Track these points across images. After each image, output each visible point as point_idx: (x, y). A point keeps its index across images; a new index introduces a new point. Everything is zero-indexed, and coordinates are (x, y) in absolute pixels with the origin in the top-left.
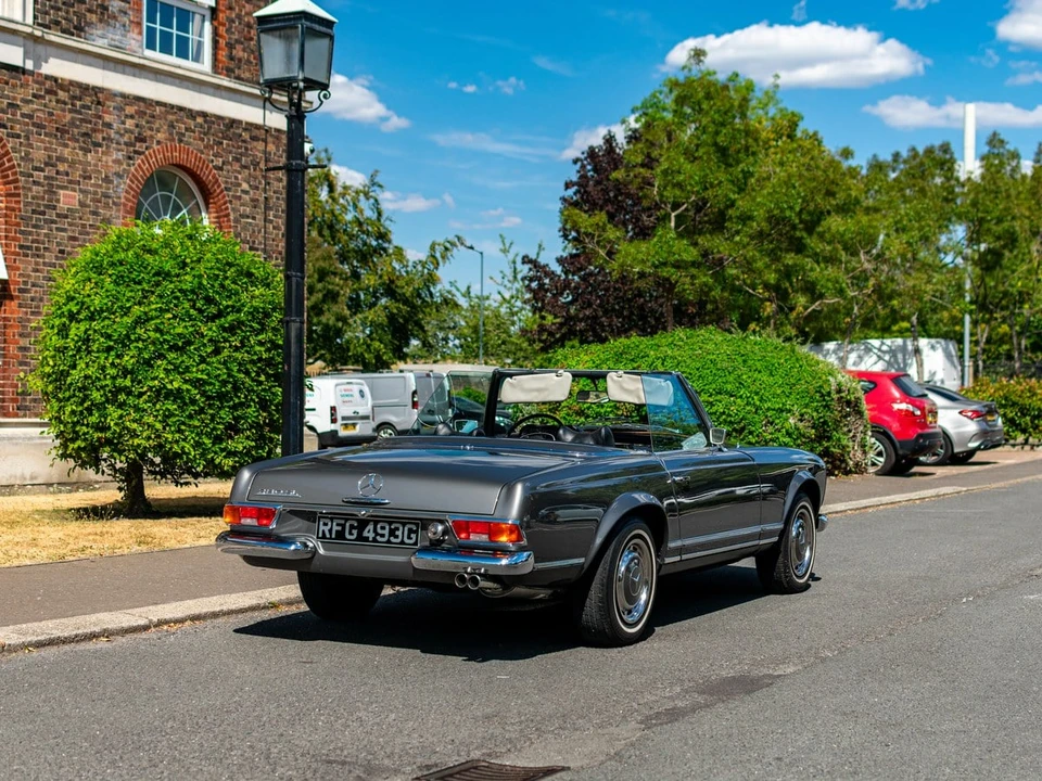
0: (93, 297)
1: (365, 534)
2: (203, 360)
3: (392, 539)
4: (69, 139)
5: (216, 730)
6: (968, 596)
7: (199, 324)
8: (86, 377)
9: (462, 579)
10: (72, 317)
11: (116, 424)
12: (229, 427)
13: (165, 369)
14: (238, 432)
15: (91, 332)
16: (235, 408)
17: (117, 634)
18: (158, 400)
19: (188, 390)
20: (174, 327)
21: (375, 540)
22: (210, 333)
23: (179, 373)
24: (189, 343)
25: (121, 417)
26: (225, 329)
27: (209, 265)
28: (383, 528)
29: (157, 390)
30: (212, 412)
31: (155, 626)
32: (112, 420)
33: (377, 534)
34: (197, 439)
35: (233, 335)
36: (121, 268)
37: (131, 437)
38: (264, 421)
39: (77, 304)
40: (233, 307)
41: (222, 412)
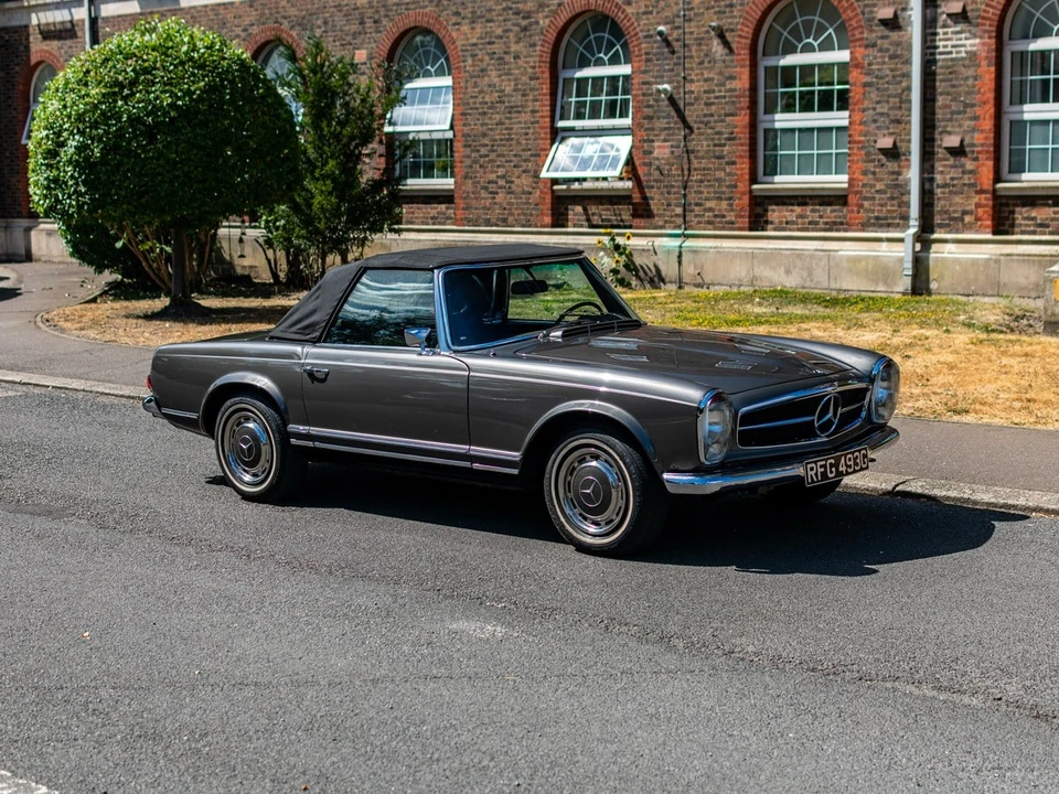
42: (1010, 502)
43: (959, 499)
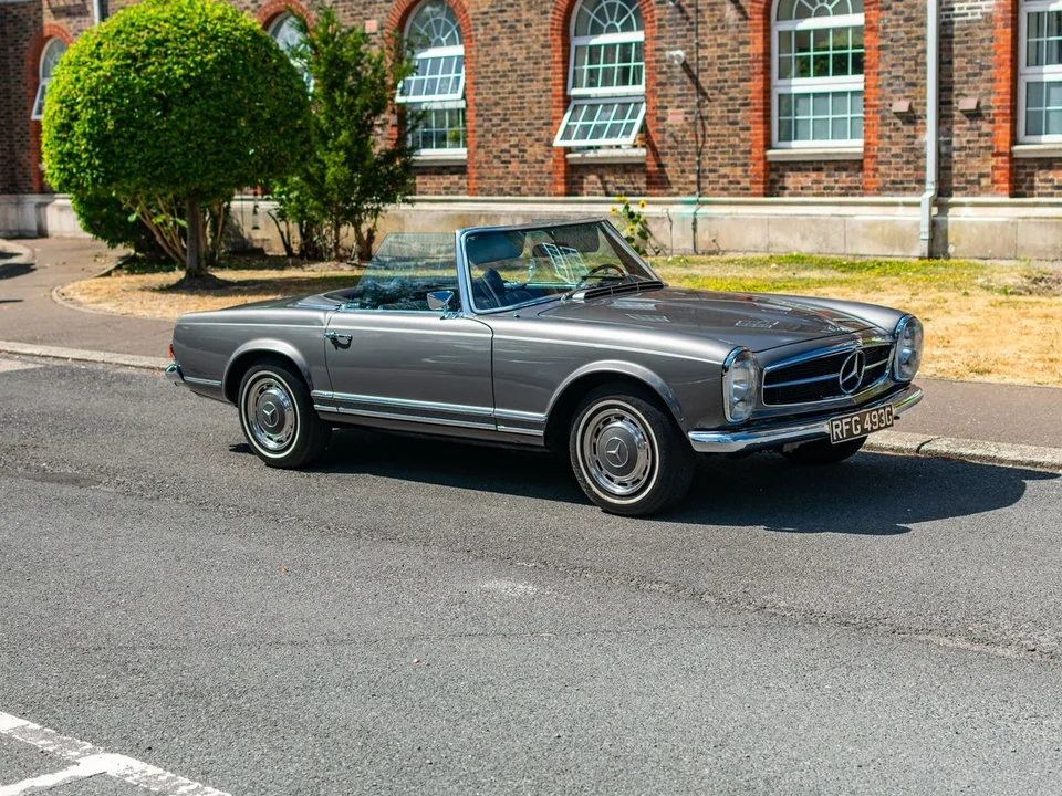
42: (1036, 459)
43: (985, 458)
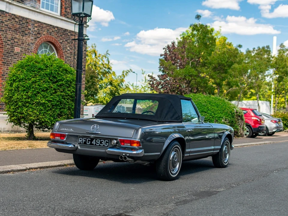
0: (20, 75)
1: (93, 143)
2: (52, 95)
3: (101, 144)
4: (18, 32)
5: (39, 201)
6: (276, 170)
7: (51, 84)
8: (17, 98)
9: (121, 157)
10: (14, 81)
11: (26, 112)
12: (59, 114)
13: (40, 97)
14: (61, 116)
15: (19, 85)
16: (60, 109)
17: (16, 171)
18: (38, 106)
19: (47, 103)
20: (44, 85)
21: (95, 145)
22: (54, 87)
23: (44, 98)
24: (47, 89)
25: (27, 110)
26: (58, 86)
27: (54, 67)
28: (98, 141)
29: (38, 103)
30: (54, 110)
31: (28, 170)
32: (24, 111)
33: (96, 143)
34: (49, 117)
35: (61, 88)
36: (29, 67)
37: (30, 116)
38: (69, 113)
39: (16, 77)
40: (61, 80)
41: (57, 111)
